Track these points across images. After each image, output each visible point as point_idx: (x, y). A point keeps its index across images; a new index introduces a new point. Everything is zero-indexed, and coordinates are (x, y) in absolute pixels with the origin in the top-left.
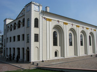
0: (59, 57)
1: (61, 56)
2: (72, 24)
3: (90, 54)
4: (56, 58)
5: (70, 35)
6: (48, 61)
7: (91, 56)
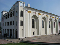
0: (36, 35)
1: (37, 35)
2: (44, 15)
3: (55, 33)
4: (34, 36)
5: (43, 21)
6: (29, 37)
7: (56, 34)
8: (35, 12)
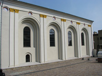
0: (33, 62)
8: (28, 10)
